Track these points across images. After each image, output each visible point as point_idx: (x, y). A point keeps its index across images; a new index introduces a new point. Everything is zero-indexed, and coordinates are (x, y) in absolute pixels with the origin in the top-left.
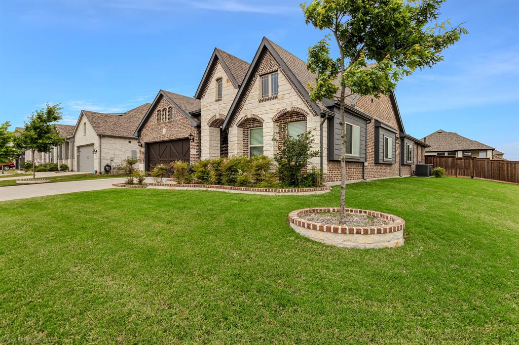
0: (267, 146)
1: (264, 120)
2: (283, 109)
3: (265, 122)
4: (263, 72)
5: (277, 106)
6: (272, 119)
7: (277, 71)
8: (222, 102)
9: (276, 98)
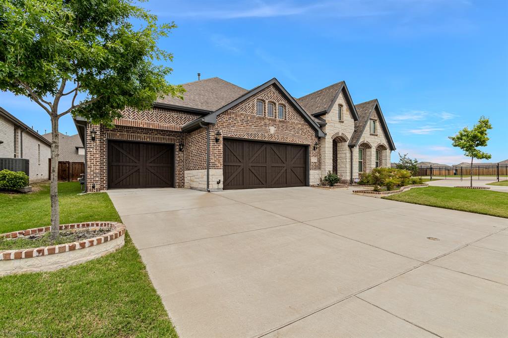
2: (379, 143)
3: (372, 147)
5: (377, 141)
6: (376, 147)
7: (376, 120)
8: (343, 124)
9: (377, 135)
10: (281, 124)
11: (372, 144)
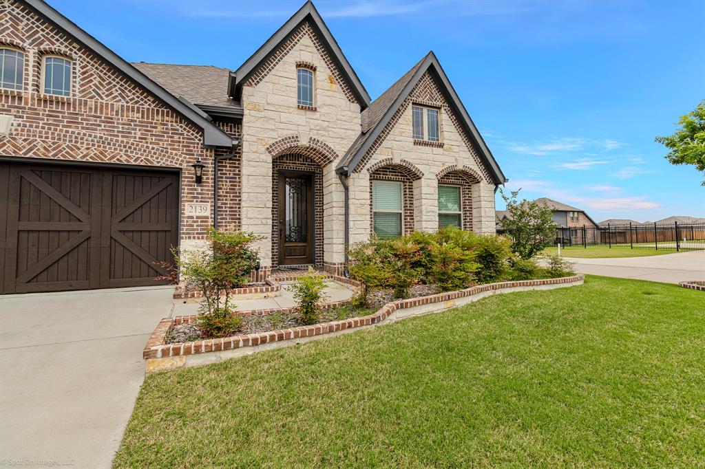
0: (428, 214)
1: (423, 175)
2: (452, 164)
3: (424, 177)
4: (420, 100)
5: (443, 159)
6: (437, 175)
7: (439, 108)
8: (317, 115)
9: (441, 146)
10: (43, 110)
11: (421, 168)
